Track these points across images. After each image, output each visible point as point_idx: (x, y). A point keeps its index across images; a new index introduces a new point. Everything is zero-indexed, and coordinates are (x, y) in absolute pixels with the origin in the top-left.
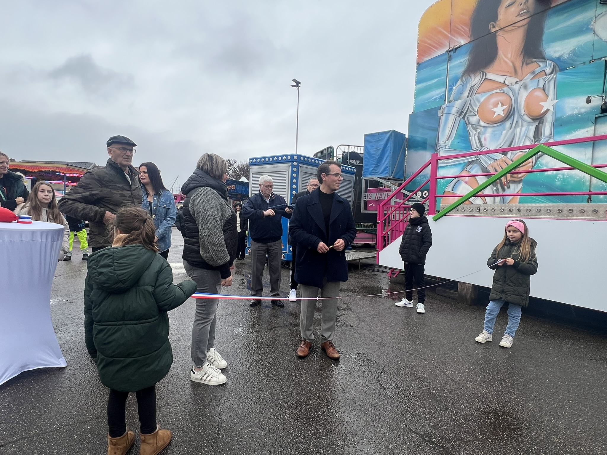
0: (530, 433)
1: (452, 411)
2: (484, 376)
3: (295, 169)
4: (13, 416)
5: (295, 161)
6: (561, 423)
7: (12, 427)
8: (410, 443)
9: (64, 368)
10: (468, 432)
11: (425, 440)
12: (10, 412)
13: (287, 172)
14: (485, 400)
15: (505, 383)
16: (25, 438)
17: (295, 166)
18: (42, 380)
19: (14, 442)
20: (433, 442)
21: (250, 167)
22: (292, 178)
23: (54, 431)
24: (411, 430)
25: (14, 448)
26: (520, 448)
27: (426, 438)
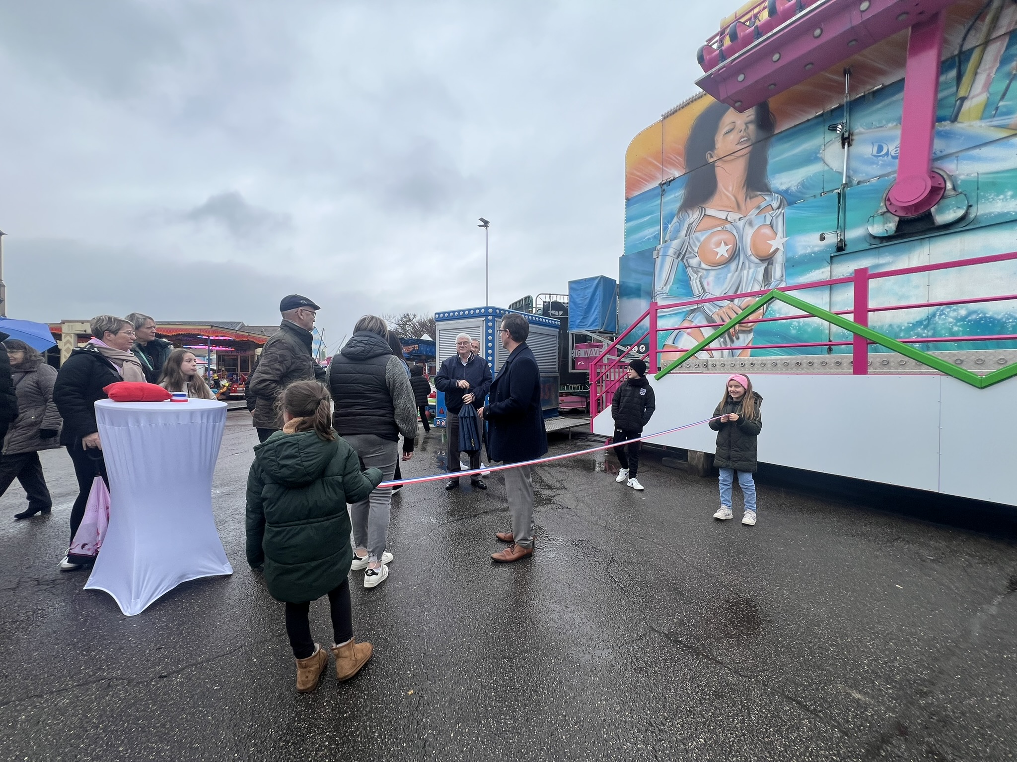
0: (789, 625)
1: (697, 604)
2: (730, 560)
3: (490, 324)
4: (174, 638)
5: (490, 314)
6: (823, 611)
7: (175, 653)
8: (653, 645)
9: (228, 577)
10: (718, 627)
11: (670, 639)
12: (170, 635)
13: (481, 328)
14: (734, 589)
15: (754, 567)
16: (192, 665)
17: (490, 321)
18: (204, 592)
19: (178, 672)
20: (681, 642)
21: (437, 323)
22: (488, 334)
23: (228, 654)
24: (653, 630)
25: (181, 678)
26: (779, 643)
27: (672, 638)
